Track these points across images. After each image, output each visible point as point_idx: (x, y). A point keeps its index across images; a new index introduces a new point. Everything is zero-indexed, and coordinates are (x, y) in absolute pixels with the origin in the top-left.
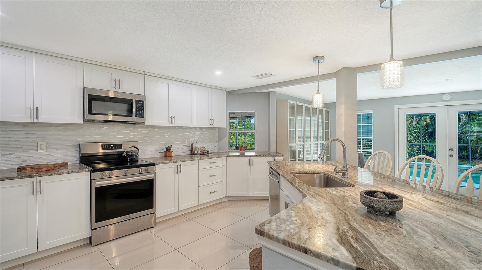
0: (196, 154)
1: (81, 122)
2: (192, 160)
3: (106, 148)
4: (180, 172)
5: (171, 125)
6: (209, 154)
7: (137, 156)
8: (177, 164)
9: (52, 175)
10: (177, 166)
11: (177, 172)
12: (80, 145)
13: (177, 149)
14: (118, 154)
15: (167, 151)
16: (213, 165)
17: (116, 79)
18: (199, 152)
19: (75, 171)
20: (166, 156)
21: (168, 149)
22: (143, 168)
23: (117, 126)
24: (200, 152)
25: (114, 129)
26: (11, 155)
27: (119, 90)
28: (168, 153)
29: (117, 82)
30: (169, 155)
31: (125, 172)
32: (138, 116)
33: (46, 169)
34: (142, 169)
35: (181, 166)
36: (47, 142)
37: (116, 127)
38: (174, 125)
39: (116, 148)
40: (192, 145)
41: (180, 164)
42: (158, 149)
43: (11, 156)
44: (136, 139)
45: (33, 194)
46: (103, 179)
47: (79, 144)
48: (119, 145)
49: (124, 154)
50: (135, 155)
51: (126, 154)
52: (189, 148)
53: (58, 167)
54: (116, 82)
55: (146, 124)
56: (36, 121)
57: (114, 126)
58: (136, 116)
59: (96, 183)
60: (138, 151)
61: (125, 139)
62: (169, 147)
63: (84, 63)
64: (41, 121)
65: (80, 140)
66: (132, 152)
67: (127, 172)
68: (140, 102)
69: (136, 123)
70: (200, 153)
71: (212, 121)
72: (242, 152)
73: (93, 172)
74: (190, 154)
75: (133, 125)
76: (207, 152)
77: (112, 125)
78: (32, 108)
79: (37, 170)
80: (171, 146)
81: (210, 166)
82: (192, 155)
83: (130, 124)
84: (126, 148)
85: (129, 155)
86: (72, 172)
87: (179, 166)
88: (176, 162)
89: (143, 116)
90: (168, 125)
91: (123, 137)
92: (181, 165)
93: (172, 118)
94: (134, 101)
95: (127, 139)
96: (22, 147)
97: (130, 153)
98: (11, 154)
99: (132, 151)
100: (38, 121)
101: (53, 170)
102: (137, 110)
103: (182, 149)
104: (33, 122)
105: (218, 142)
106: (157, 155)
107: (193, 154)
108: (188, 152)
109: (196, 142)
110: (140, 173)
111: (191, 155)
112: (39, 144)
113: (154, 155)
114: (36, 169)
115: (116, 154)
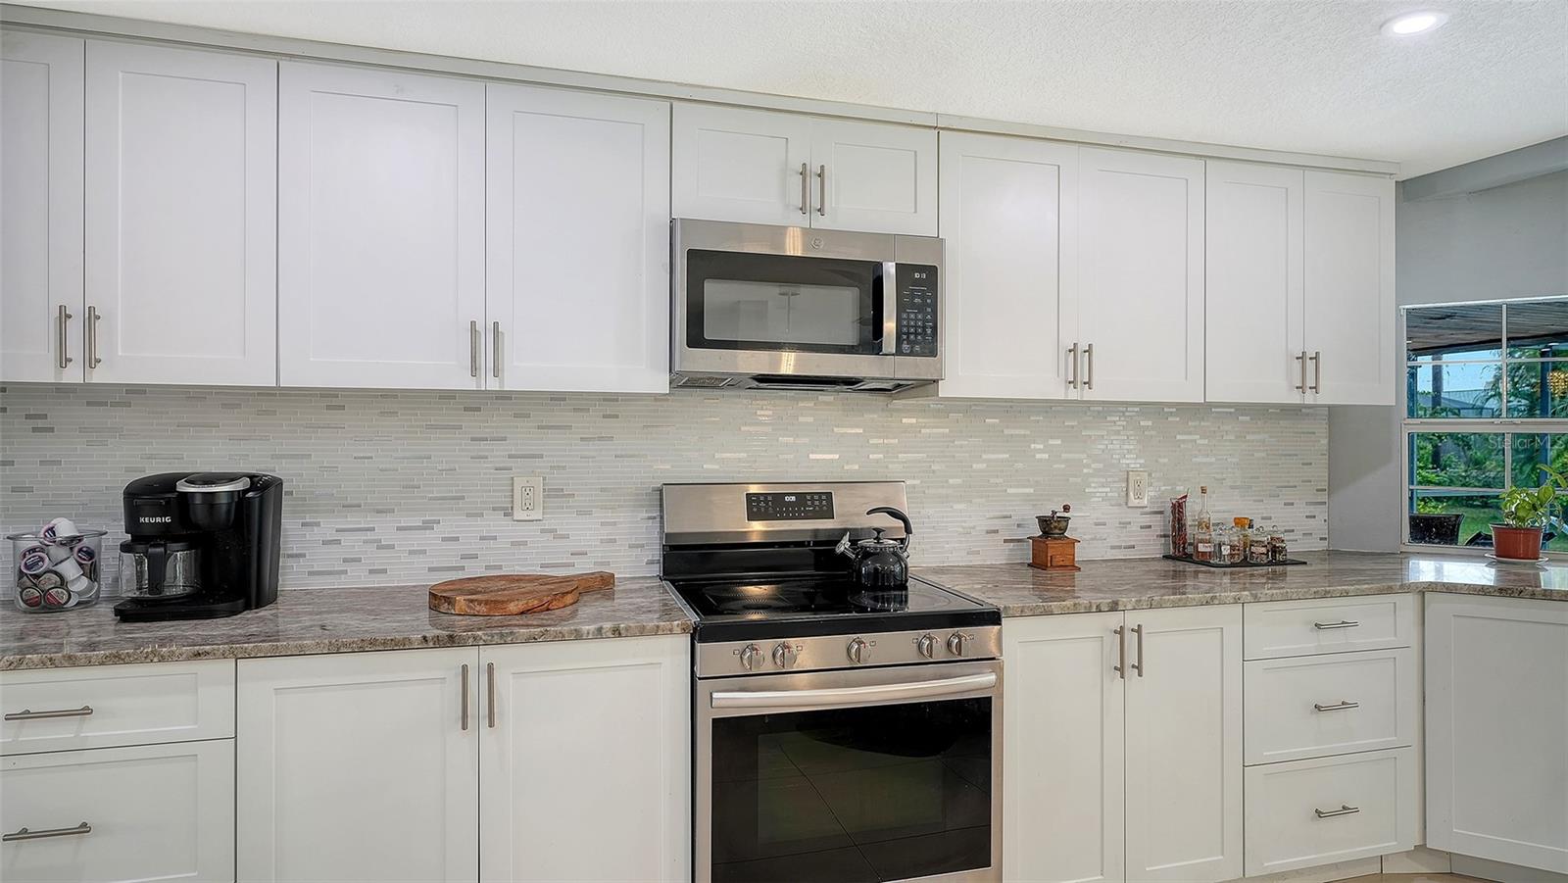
0: (1204, 560)
1: (660, 384)
2: (1207, 603)
3: (766, 509)
4: (1139, 668)
5: (1073, 394)
6: (1284, 563)
7: (900, 559)
8: (1114, 620)
9: (533, 639)
10: (1121, 632)
11: (1121, 670)
12: (661, 491)
13: (1097, 524)
14: (816, 543)
15: (1046, 533)
16: (1331, 639)
17: (808, 168)
18: (1226, 550)
19: (627, 629)
20: (1040, 562)
21: (1051, 527)
22: (940, 635)
23: (811, 404)
24: (1233, 548)
25: (801, 419)
26: (425, 529)
27: (820, 223)
28: (1053, 548)
29: (812, 179)
30: (1058, 560)
31: (849, 650)
32: (905, 346)
33: (520, 605)
34: (931, 639)
35: (1144, 631)
36: (544, 479)
37: (809, 407)
38: (1088, 395)
39: (805, 511)
40: (1178, 508)
41: (1132, 619)
42: (996, 521)
43: (428, 531)
44: (894, 470)
45: (464, 727)
46: (745, 679)
47: (654, 490)
48: (820, 500)
49: (844, 546)
50: (894, 554)
51: (853, 542)
52: (1161, 524)
53: (569, 599)
54: (804, 181)
55: (945, 390)
56: (493, 385)
57: (801, 404)
58: (899, 352)
59: (715, 695)
60: (908, 530)
61: (846, 468)
62: (1054, 513)
63: (672, 100)
64: (511, 384)
65: (666, 467)
66: (877, 538)
67: (859, 649)
68: (917, 275)
69: (898, 388)
70: (1232, 555)
71: (1310, 365)
72: (1521, 567)
73: (702, 640)
74: (1166, 557)
75: (880, 399)
76: (1275, 550)
77: (793, 399)
78: (480, 327)
79: (490, 610)
80: (1066, 508)
81: (1311, 642)
82: (1181, 566)
83: (867, 395)
84: (851, 513)
85: (867, 554)
86: (617, 632)
87: (1128, 635)
88: (1114, 607)
89: (931, 351)
90: (1057, 392)
91: (837, 456)
92: (1139, 630)
93: (1079, 357)
94: (890, 269)
95: (853, 469)
96: (463, 498)
97: (869, 543)
98: (427, 526)
99: (879, 531)
100: (502, 383)
101: (548, 610)
102: (905, 316)
103: (1124, 525)
104: (483, 389)
105: (1332, 488)
106: (996, 555)
107: (1187, 558)
108: (1152, 546)
109: (1203, 491)
110: (924, 662)
111: (1170, 565)
112: (519, 483)
113: (978, 553)
114: (487, 602)
115: (809, 542)
